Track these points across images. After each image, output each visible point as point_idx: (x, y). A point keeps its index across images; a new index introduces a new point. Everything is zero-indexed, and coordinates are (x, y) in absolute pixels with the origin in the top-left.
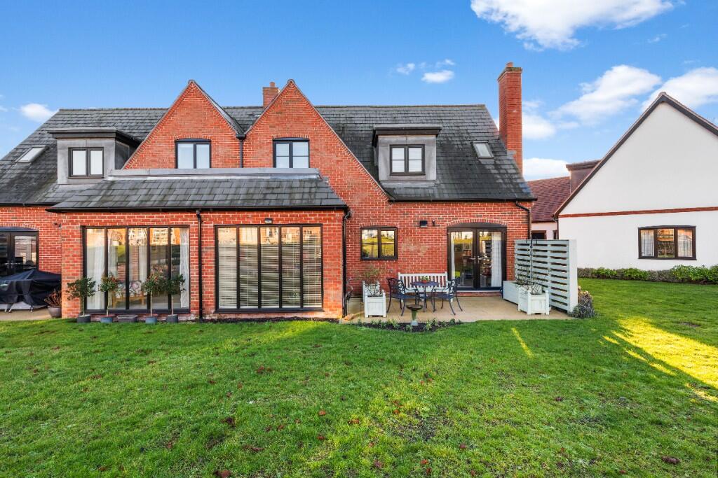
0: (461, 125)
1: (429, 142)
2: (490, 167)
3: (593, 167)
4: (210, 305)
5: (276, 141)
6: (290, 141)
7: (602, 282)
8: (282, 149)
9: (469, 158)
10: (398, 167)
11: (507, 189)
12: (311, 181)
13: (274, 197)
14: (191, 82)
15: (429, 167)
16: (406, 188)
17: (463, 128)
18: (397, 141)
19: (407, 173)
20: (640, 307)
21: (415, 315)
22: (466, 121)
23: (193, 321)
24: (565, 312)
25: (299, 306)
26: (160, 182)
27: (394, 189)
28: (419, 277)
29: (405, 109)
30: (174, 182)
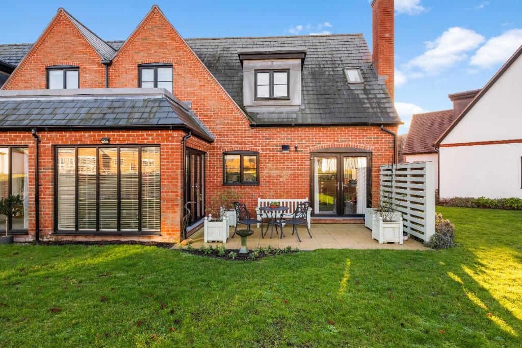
0: (335, 52)
1: (294, 66)
2: (359, 92)
3: (474, 97)
4: (48, 227)
5: (141, 67)
6: (155, 67)
7: (480, 211)
8: (148, 75)
9: (339, 84)
10: (263, 92)
11: (374, 112)
12: (155, 100)
13: (113, 116)
14: (61, 11)
15: (294, 92)
16: (270, 113)
17: (337, 56)
18: (261, 66)
19: (271, 98)
20: (510, 238)
21: (244, 241)
22: (341, 49)
23: (30, 242)
24: (422, 241)
25: (137, 230)
26: (8, 103)
27: (258, 114)
28: (268, 203)
29: (283, 39)
30: (20, 103)
